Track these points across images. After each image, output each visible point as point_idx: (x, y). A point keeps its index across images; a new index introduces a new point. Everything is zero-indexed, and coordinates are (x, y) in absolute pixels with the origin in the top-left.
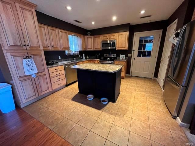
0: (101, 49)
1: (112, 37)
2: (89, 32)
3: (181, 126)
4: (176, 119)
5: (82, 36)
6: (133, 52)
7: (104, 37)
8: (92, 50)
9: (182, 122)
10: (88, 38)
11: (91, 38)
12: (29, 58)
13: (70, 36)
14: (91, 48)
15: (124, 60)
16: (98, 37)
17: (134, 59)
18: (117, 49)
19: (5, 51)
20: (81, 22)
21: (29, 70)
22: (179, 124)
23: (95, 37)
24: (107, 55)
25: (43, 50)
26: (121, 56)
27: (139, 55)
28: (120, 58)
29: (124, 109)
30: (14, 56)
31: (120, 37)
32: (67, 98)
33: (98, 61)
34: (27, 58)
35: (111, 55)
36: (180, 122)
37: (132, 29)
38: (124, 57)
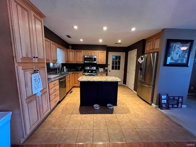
0: (82, 63)
1: (93, 53)
2: (70, 46)
3: (156, 107)
4: (151, 105)
5: (65, 49)
6: (108, 66)
7: (86, 52)
8: (74, 62)
9: (156, 105)
10: (69, 51)
11: (73, 51)
12: (36, 73)
13: (58, 50)
14: (72, 61)
15: (103, 72)
16: (79, 52)
17: (110, 71)
18: (97, 63)
19: (17, 63)
20: (71, 38)
21: (36, 87)
22: (155, 107)
23: (76, 52)
24: (87, 68)
25: (46, 63)
26: (100, 69)
27: (113, 68)
28: (100, 71)
29: (126, 108)
30: (24, 70)
31: (99, 54)
32: (72, 113)
33: (82, 74)
34: (35, 72)
35: (91, 68)
36: (155, 105)
37: (108, 49)
38: (103, 70)
